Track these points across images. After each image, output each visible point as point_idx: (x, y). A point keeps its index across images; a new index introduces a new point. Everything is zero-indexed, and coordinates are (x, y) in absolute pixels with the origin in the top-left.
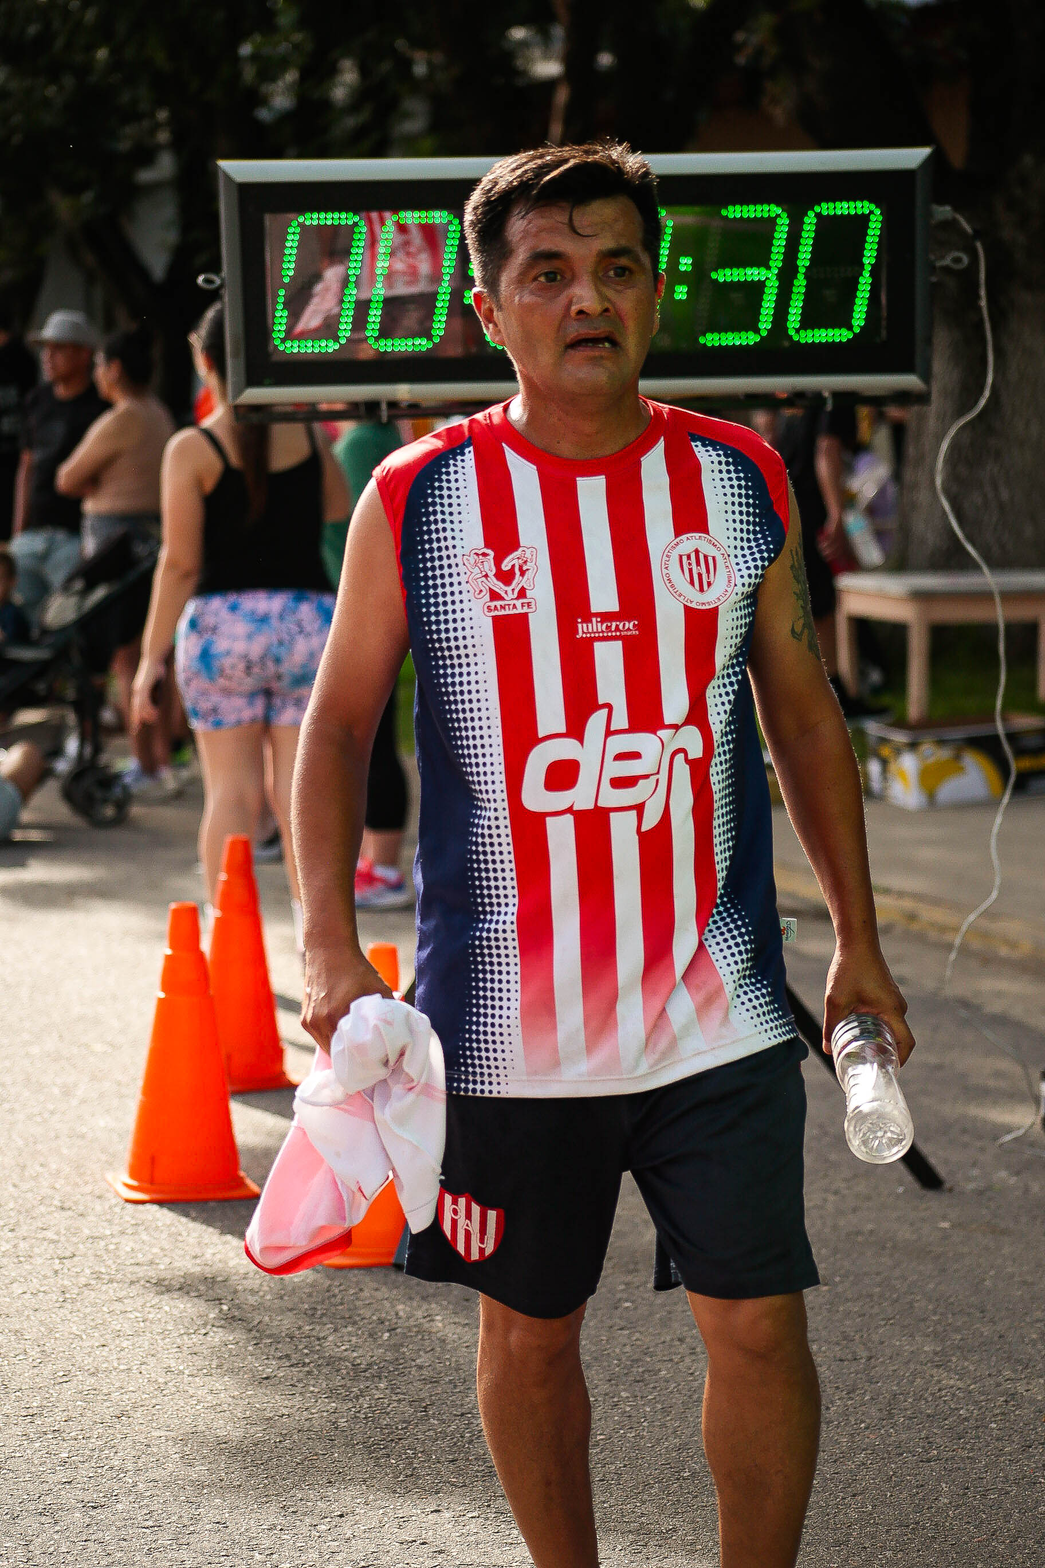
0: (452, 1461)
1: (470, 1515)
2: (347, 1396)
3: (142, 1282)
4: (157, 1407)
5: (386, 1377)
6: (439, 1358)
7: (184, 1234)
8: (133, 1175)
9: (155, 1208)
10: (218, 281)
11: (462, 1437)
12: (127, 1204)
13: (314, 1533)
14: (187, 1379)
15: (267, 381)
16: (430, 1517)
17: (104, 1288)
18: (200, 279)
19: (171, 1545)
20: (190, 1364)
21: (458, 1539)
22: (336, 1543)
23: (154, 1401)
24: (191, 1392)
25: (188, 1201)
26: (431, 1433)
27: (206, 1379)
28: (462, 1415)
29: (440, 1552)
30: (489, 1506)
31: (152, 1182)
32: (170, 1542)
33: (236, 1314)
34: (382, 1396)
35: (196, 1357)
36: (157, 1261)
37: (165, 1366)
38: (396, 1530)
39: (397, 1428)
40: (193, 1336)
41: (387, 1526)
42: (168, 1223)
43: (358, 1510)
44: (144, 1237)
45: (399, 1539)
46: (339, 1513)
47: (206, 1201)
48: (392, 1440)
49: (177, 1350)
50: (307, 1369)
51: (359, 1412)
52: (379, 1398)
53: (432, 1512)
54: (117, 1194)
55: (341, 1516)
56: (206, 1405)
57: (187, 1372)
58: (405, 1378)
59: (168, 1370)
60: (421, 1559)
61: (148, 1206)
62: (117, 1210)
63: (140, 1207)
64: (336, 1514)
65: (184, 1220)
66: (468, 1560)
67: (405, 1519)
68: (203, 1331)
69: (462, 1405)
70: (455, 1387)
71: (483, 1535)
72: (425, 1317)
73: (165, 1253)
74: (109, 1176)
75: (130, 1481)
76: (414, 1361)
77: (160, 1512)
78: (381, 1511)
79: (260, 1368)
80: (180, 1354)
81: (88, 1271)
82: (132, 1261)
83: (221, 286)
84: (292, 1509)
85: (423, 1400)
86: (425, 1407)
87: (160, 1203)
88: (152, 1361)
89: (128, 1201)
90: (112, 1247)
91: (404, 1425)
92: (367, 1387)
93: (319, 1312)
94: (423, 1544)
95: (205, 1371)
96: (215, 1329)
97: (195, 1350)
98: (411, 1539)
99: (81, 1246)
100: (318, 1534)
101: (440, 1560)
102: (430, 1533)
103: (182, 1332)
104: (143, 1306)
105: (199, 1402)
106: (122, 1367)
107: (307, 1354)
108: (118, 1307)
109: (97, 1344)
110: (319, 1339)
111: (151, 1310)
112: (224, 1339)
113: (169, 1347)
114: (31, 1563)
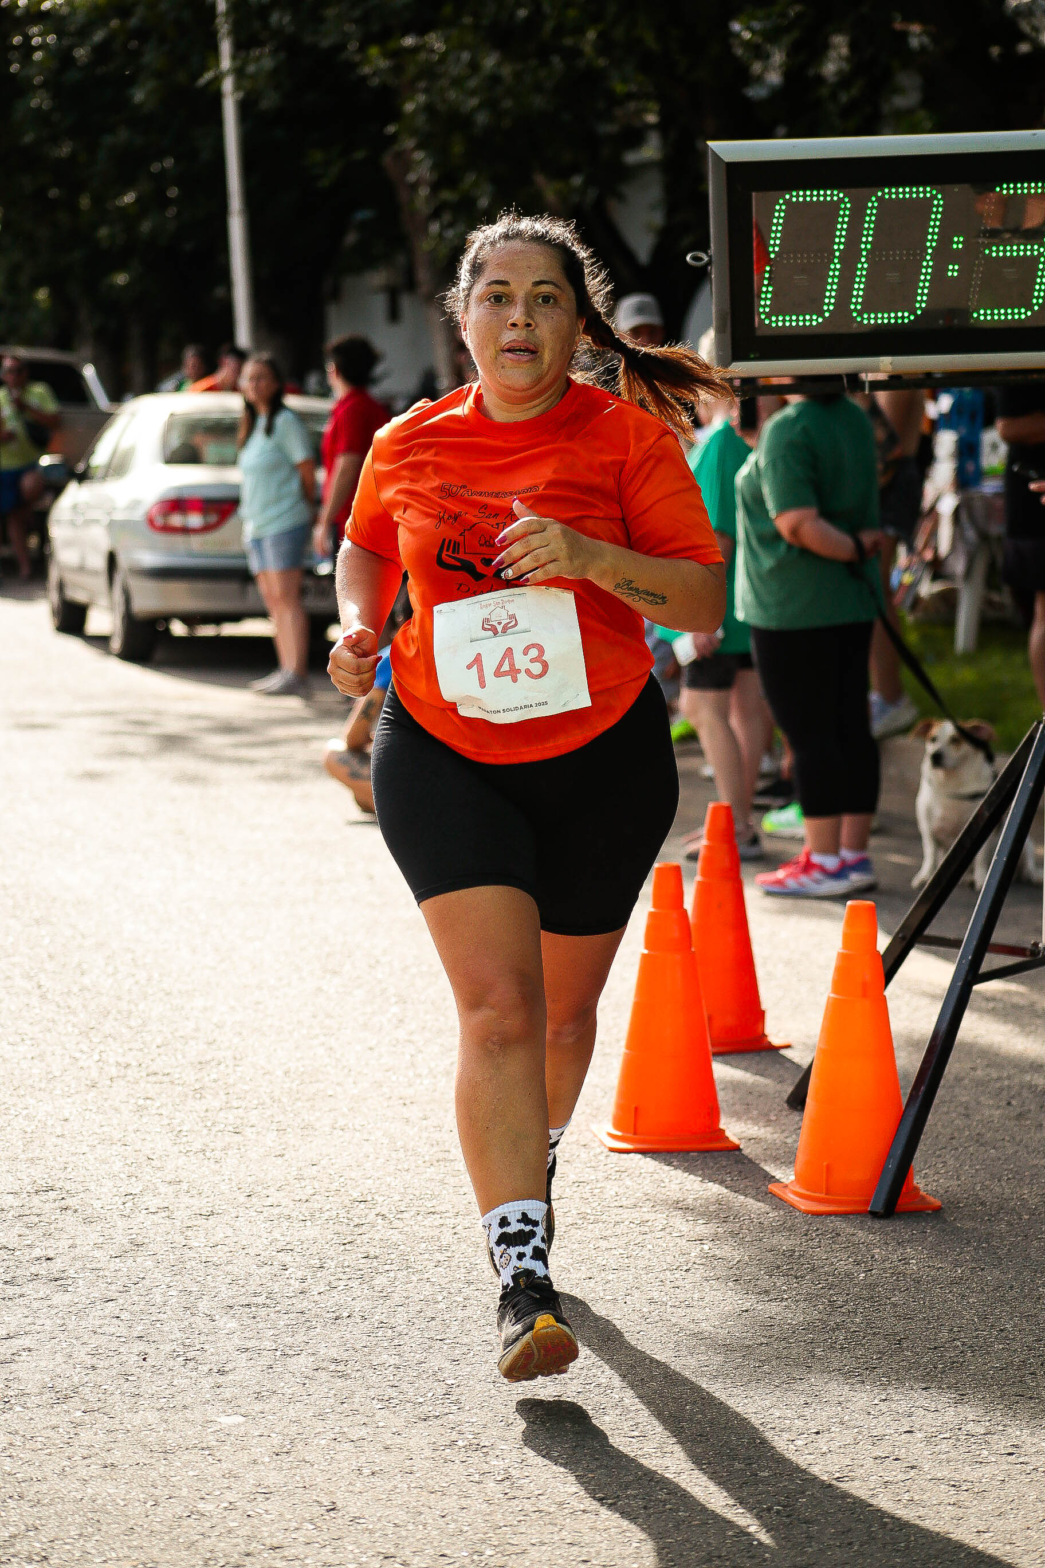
0: (926, 1389)
1: (942, 1436)
2: (823, 1328)
3: (627, 1223)
4: (642, 1333)
5: (861, 1313)
6: (913, 1298)
7: (667, 1180)
8: (617, 1125)
9: (639, 1156)
10: (706, 259)
11: (935, 1368)
12: (613, 1154)
13: (791, 1446)
14: (669, 1310)
15: (752, 356)
16: (903, 1436)
17: (591, 1227)
18: (688, 258)
19: (655, 1453)
20: (673, 1296)
21: (929, 1457)
22: (812, 1457)
23: (638, 1328)
24: (674, 1321)
25: (669, 1152)
26: (905, 1363)
27: (688, 1310)
28: (935, 1348)
29: (913, 1468)
30: (960, 1429)
31: (635, 1133)
32: (654, 1450)
33: (717, 1253)
34: (857, 1329)
35: (678, 1291)
36: (640, 1204)
37: (648, 1297)
38: (870, 1447)
39: (872, 1358)
40: (676, 1272)
41: (861, 1443)
42: (651, 1170)
43: (833, 1429)
44: (628, 1183)
45: (874, 1455)
46: (816, 1431)
47: (688, 1151)
48: (867, 1369)
49: (660, 1283)
50: (784, 1304)
51: (835, 1343)
52: (856, 1332)
53: (905, 1432)
54: (602, 1144)
55: (818, 1433)
56: (688, 1332)
57: (670, 1303)
58: (881, 1313)
59: (651, 1301)
60: (894, 1473)
61: (632, 1155)
62: (602, 1158)
63: (625, 1156)
64: (812, 1431)
65: (667, 1168)
66: (939, 1475)
67: (879, 1438)
68: (685, 1268)
69: (935, 1339)
70: (929, 1323)
71: (953, 1454)
72: (900, 1261)
73: (647, 1197)
74: (594, 1127)
75: (617, 1397)
76: (889, 1299)
77: (645, 1424)
78: (856, 1430)
79: (740, 1302)
80: (662, 1287)
81: (574, 1212)
82: (616, 1204)
83: (709, 263)
84: (769, 1426)
85: (896, 1334)
86: (900, 1341)
87: (643, 1152)
88: (636, 1294)
89: (612, 1150)
90: (596, 1191)
91: (879, 1356)
92: (844, 1321)
93: (797, 1254)
94: (896, 1459)
95: (687, 1303)
96: (696, 1266)
97: (677, 1284)
98: (884, 1455)
99: (567, 1190)
100: (795, 1448)
101: (913, 1474)
102: (903, 1450)
103: (665, 1268)
104: (627, 1244)
105: (681, 1329)
106: (608, 1298)
107: (785, 1291)
108: (603, 1244)
109: (584, 1277)
110: (796, 1278)
111: (636, 1248)
112: (705, 1275)
113: (652, 1281)
114: (525, 1463)
